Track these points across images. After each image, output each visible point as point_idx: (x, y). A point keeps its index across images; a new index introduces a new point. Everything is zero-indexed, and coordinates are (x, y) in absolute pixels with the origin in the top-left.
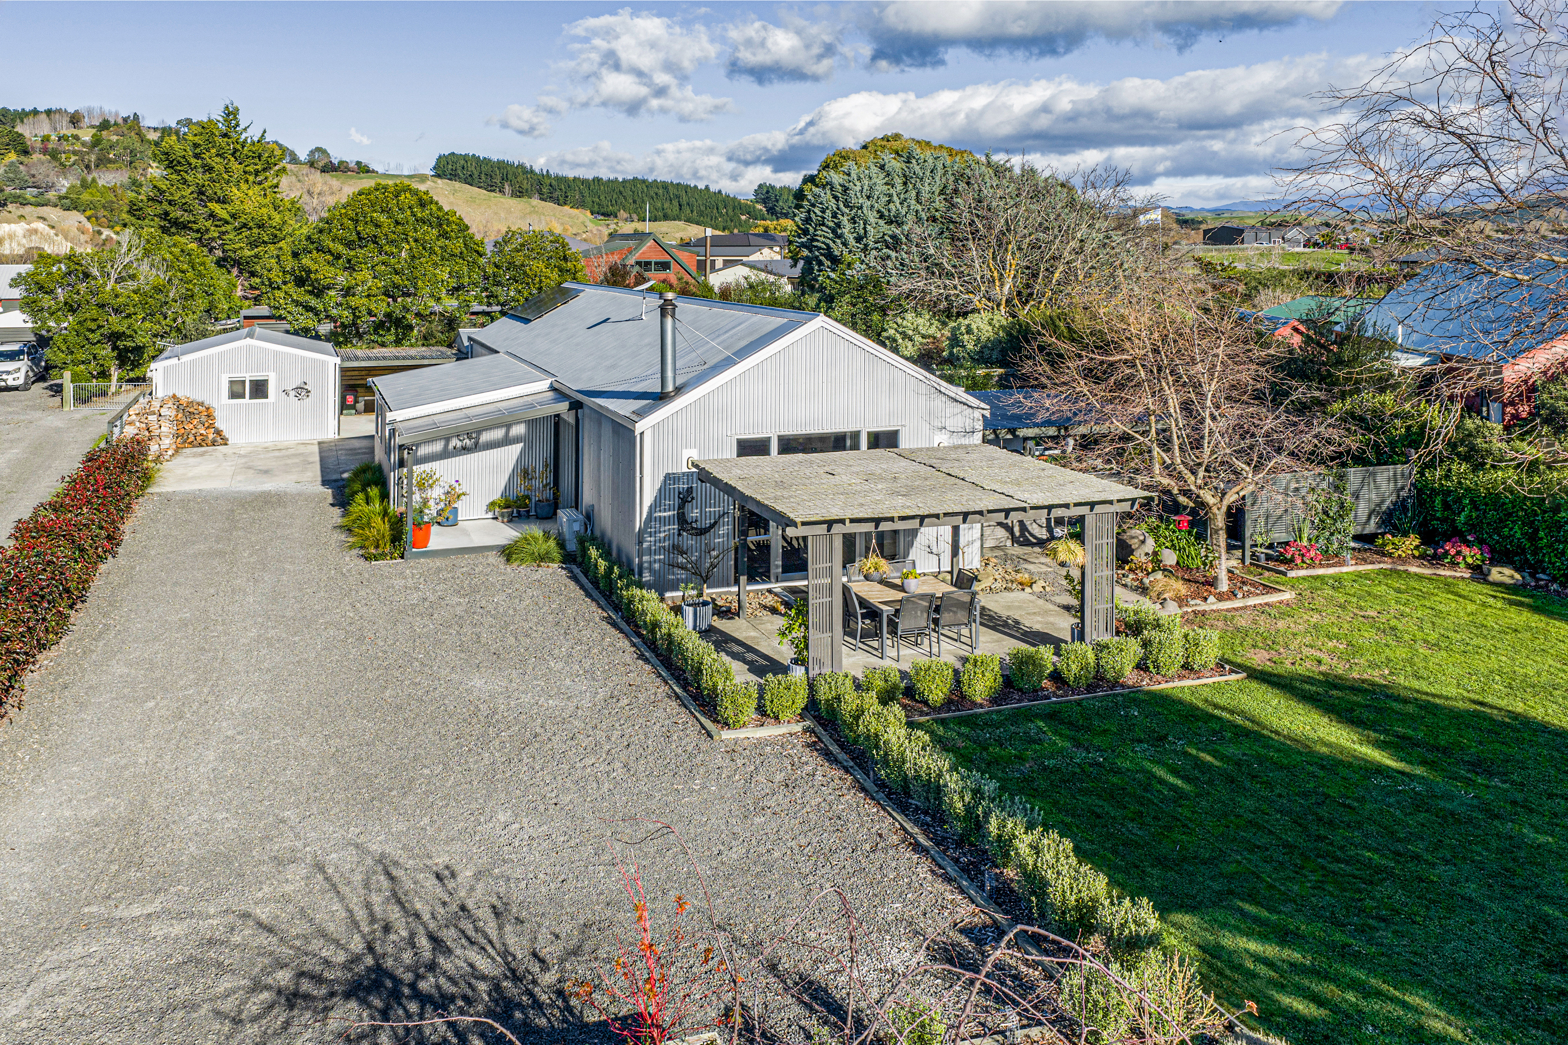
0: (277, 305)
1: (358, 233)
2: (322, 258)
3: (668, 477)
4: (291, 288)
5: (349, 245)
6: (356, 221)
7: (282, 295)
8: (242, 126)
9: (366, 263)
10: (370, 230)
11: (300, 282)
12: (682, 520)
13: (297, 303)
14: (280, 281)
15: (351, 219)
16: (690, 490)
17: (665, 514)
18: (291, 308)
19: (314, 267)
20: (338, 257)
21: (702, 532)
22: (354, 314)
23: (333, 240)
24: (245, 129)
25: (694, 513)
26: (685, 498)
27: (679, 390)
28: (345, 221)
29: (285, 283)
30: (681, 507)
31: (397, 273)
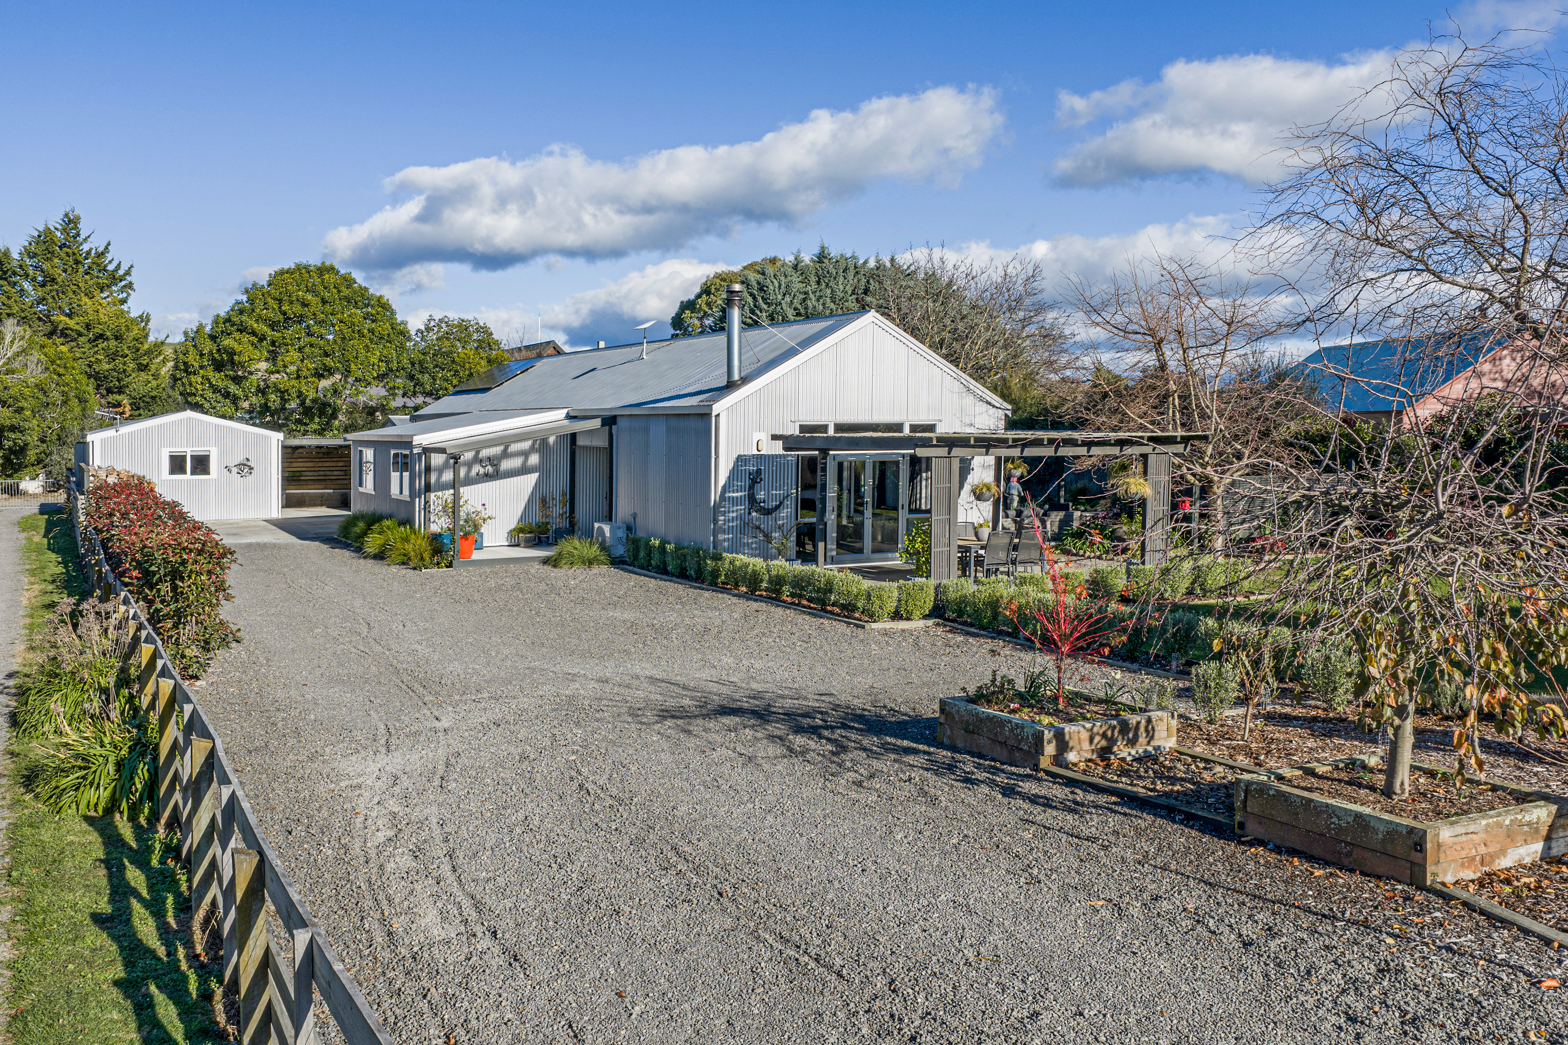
0: (194, 391)
1: (284, 313)
2: (246, 338)
3: (739, 458)
4: (210, 373)
5: (273, 326)
6: (280, 301)
7: (200, 380)
8: (83, 236)
9: (292, 345)
10: (297, 308)
11: (219, 366)
12: (752, 500)
13: (215, 390)
14: (196, 365)
15: (275, 299)
16: (759, 471)
17: (735, 495)
18: (209, 394)
19: (237, 348)
20: (262, 339)
21: (768, 512)
22: (282, 398)
23: (257, 321)
24: (85, 240)
25: (761, 495)
26: (755, 479)
27: (745, 380)
28: (269, 300)
29: (201, 367)
30: (751, 487)
31: (326, 355)
